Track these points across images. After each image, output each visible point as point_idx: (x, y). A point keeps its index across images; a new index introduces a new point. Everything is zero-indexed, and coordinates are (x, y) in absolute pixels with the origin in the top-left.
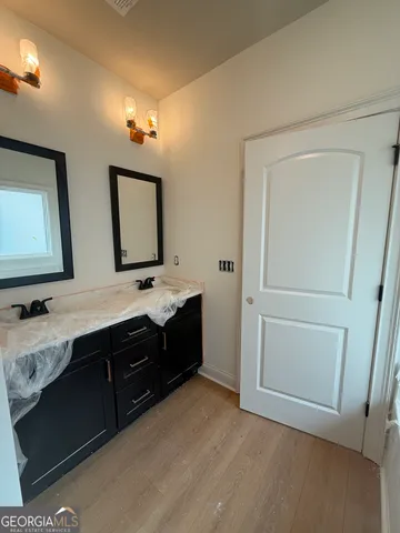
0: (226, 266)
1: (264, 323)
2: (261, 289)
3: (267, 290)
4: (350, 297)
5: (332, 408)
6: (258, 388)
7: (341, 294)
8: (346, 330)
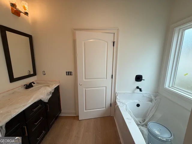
0: (69, 73)
1: (85, 90)
2: (84, 80)
3: (86, 80)
4: (106, 79)
5: (104, 108)
6: (85, 111)
7: (105, 78)
8: (106, 87)
